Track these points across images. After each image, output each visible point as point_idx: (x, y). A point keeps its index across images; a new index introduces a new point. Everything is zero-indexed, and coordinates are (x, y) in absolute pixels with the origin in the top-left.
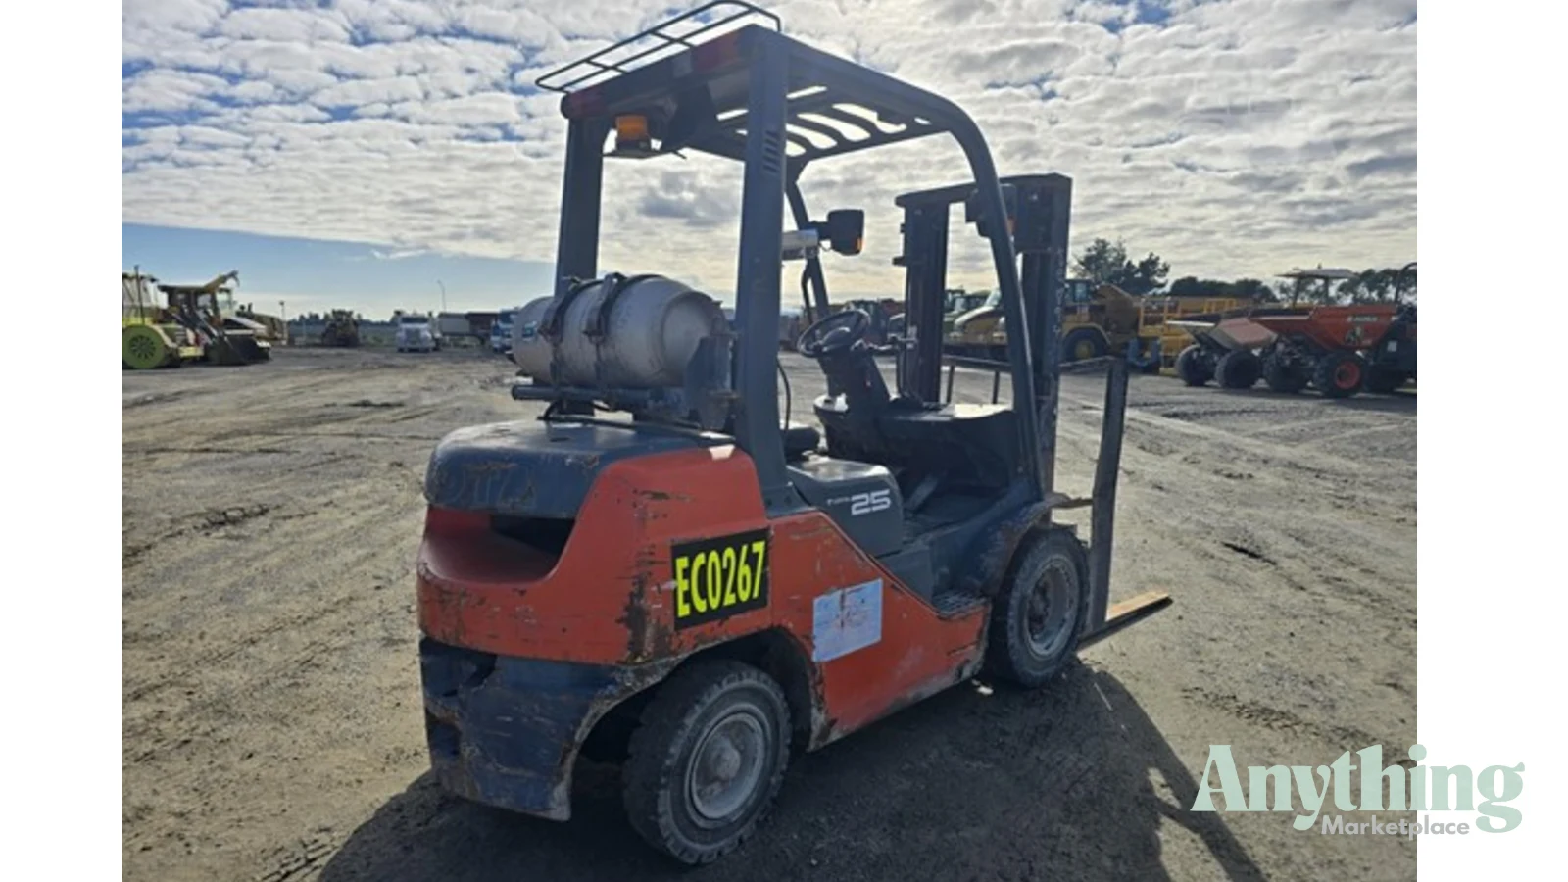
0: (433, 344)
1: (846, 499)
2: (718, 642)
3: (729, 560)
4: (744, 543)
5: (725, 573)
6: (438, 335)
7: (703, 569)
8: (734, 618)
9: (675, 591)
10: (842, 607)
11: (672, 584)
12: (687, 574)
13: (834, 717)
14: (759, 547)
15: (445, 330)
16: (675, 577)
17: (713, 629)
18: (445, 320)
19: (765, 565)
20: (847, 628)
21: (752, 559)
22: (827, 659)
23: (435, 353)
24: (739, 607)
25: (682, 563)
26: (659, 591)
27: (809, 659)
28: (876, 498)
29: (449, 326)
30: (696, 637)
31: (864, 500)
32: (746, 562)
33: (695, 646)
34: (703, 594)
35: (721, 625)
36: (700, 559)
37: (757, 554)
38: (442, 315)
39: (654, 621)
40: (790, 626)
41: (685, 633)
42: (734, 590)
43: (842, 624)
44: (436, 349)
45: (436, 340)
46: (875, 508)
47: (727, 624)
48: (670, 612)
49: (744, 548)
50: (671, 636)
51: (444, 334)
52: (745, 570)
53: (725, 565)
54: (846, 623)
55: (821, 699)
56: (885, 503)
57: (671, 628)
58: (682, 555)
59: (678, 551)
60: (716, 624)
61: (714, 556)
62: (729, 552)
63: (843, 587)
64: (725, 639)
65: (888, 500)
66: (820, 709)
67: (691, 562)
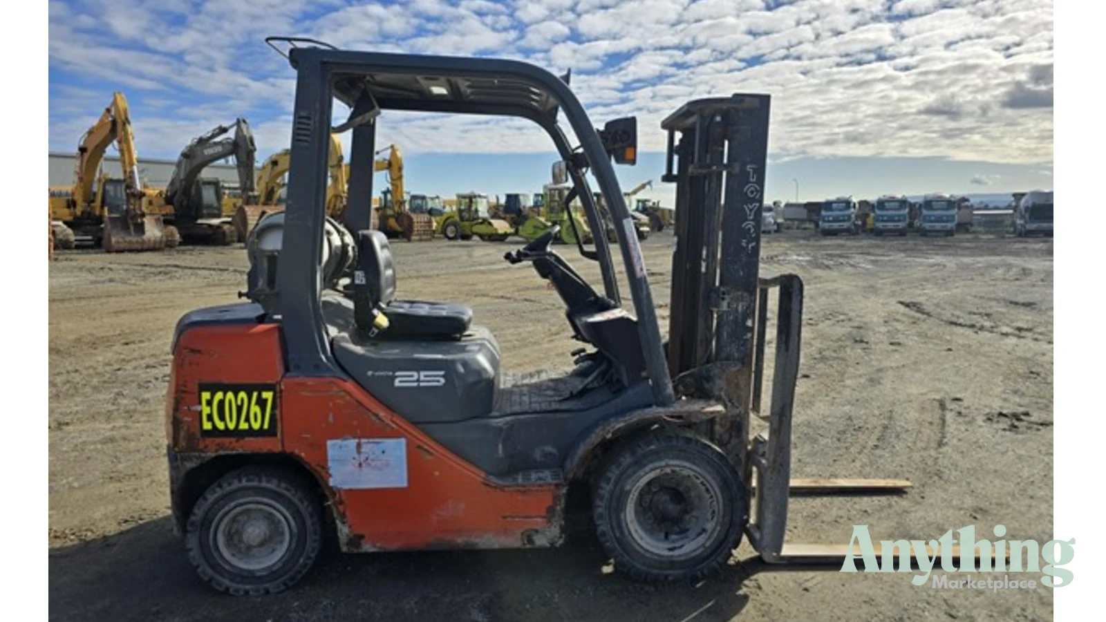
0: (775, 227)
1: (391, 373)
2: (234, 452)
3: (242, 400)
4: (255, 390)
5: (239, 409)
6: (780, 220)
7: (221, 403)
8: (247, 439)
9: (201, 413)
10: (359, 452)
11: (199, 408)
12: (209, 403)
13: (359, 531)
14: (268, 395)
15: (787, 216)
16: (200, 403)
17: (231, 443)
18: (790, 210)
19: (273, 408)
20: (365, 469)
21: (262, 403)
22: (346, 487)
23: (777, 235)
24: (250, 432)
25: (206, 396)
26: (189, 409)
27: (327, 484)
28: (426, 376)
29: (792, 213)
30: (218, 445)
31: (412, 376)
32: (257, 403)
33: (217, 451)
34: (222, 418)
35: (237, 441)
36: (219, 395)
37: (266, 400)
38: (788, 205)
39: (185, 428)
40: (303, 455)
41: (209, 441)
42: (247, 420)
43: (360, 465)
44: (776, 231)
45: (779, 225)
46: (422, 384)
47: (242, 442)
48: (197, 424)
49: (255, 395)
50: (198, 440)
51: (786, 219)
52: (255, 409)
53: (239, 403)
54: (364, 465)
55: (343, 516)
56: (438, 381)
57: (198, 435)
58: (206, 390)
59: (203, 387)
60: (233, 440)
61: (230, 395)
62: (242, 395)
63: (360, 437)
64: (241, 451)
65: (443, 381)
66: (344, 523)
67: (213, 396)
